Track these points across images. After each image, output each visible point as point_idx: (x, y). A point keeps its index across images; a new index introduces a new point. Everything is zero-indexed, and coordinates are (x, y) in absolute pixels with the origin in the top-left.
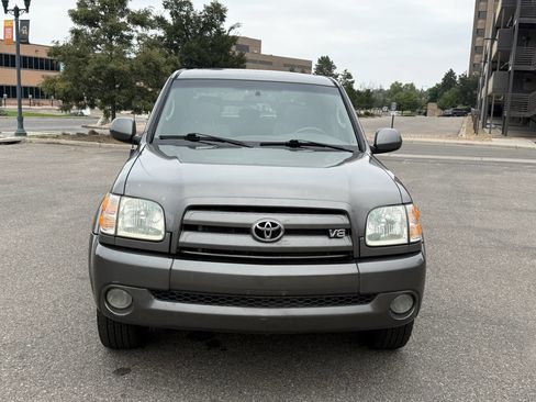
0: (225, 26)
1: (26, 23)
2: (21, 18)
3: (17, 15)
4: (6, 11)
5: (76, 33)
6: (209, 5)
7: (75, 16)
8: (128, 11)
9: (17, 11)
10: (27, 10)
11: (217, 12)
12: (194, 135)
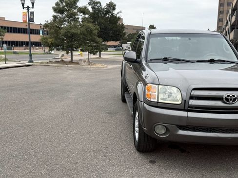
0: (115, 12)
1: (32, 13)
2: (30, 11)
3: (28, 10)
4: (23, 8)
5: (55, 17)
6: (108, 3)
7: (55, 10)
8: (77, 6)
9: (28, 8)
10: (33, 7)
11: (112, 6)
12: (166, 58)
